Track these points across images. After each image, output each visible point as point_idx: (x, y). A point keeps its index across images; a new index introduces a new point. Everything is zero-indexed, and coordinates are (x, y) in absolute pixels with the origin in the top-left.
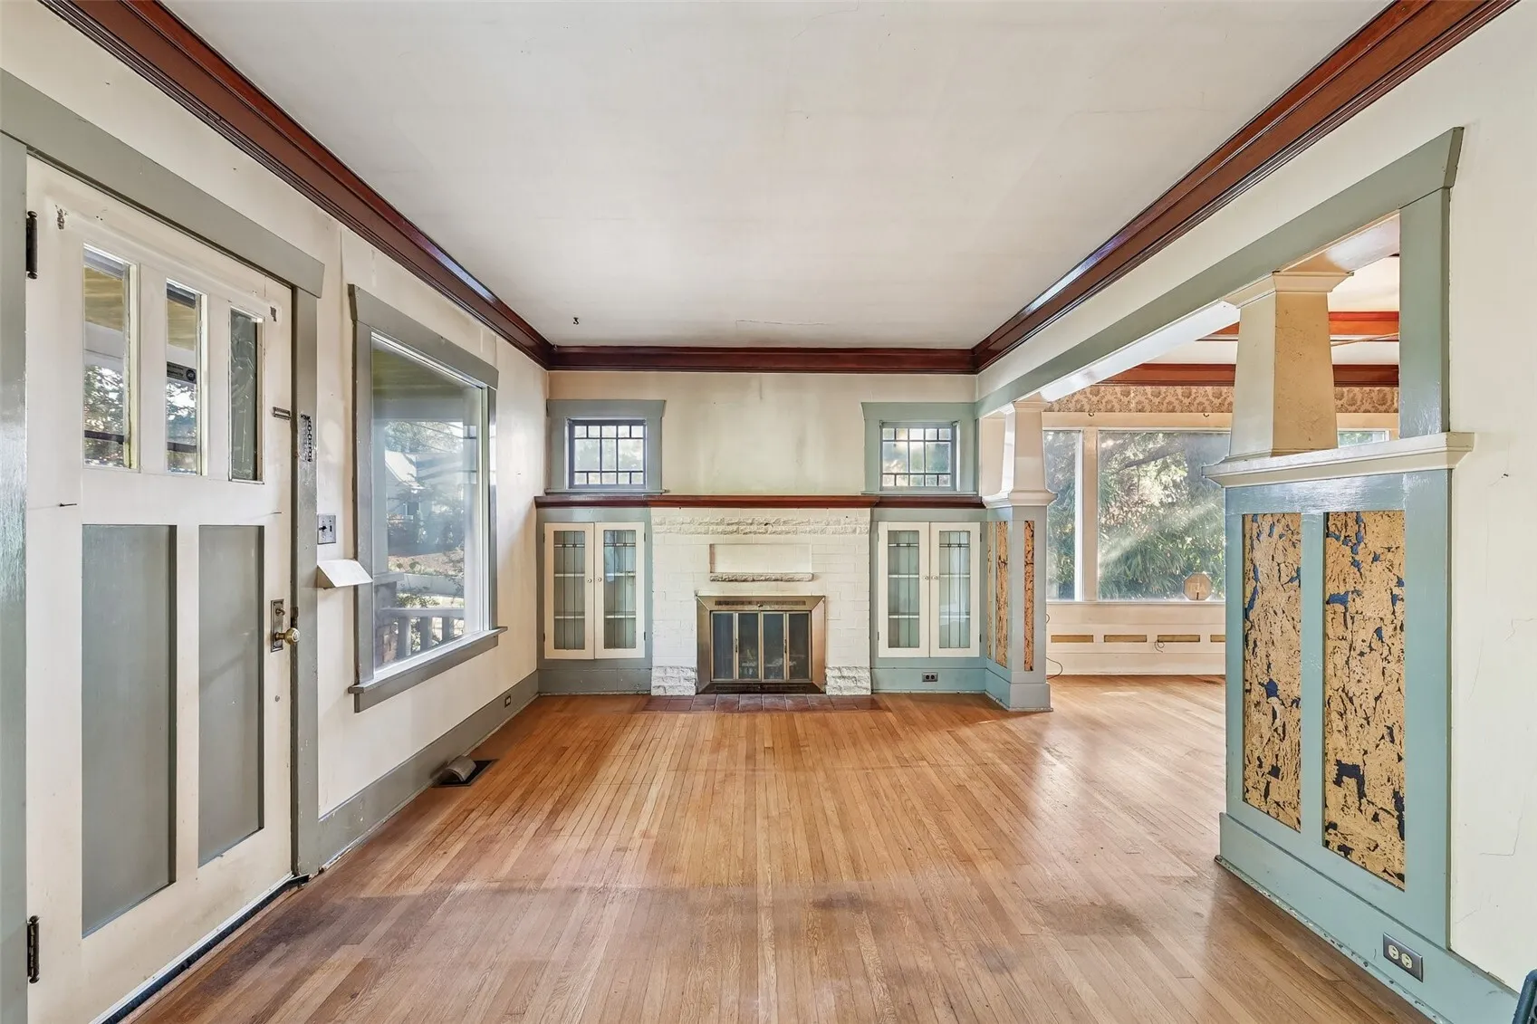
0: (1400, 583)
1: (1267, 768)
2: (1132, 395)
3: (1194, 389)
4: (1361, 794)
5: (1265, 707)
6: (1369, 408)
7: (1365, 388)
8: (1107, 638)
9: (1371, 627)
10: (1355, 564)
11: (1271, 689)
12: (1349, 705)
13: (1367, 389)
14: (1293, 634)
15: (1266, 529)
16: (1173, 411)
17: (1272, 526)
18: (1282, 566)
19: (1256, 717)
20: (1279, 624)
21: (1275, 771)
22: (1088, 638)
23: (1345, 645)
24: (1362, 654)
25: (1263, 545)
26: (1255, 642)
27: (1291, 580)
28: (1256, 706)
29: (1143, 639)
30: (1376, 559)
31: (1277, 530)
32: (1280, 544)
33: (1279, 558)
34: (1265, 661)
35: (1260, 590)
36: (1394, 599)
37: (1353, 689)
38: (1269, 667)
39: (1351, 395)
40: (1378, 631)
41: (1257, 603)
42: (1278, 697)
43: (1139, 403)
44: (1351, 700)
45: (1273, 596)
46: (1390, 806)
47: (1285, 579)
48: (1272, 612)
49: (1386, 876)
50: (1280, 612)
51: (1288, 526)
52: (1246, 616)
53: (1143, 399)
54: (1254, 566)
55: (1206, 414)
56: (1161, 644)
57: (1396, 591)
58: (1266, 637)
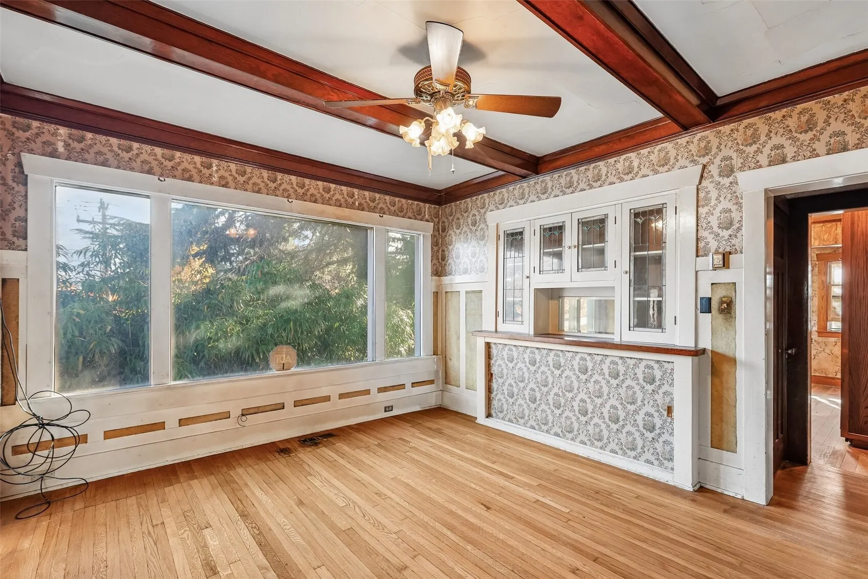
2: (215, 168)
3: (279, 176)
6: (411, 215)
7: (409, 201)
8: (182, 422)
13: (410, 201)
16: (259, 192)
22: (160, 426)
29: (226, 415)
39: (400, 204)
43: (221, 178)
53: (226, 174)
55: (290, 200)
56: (244, 418)
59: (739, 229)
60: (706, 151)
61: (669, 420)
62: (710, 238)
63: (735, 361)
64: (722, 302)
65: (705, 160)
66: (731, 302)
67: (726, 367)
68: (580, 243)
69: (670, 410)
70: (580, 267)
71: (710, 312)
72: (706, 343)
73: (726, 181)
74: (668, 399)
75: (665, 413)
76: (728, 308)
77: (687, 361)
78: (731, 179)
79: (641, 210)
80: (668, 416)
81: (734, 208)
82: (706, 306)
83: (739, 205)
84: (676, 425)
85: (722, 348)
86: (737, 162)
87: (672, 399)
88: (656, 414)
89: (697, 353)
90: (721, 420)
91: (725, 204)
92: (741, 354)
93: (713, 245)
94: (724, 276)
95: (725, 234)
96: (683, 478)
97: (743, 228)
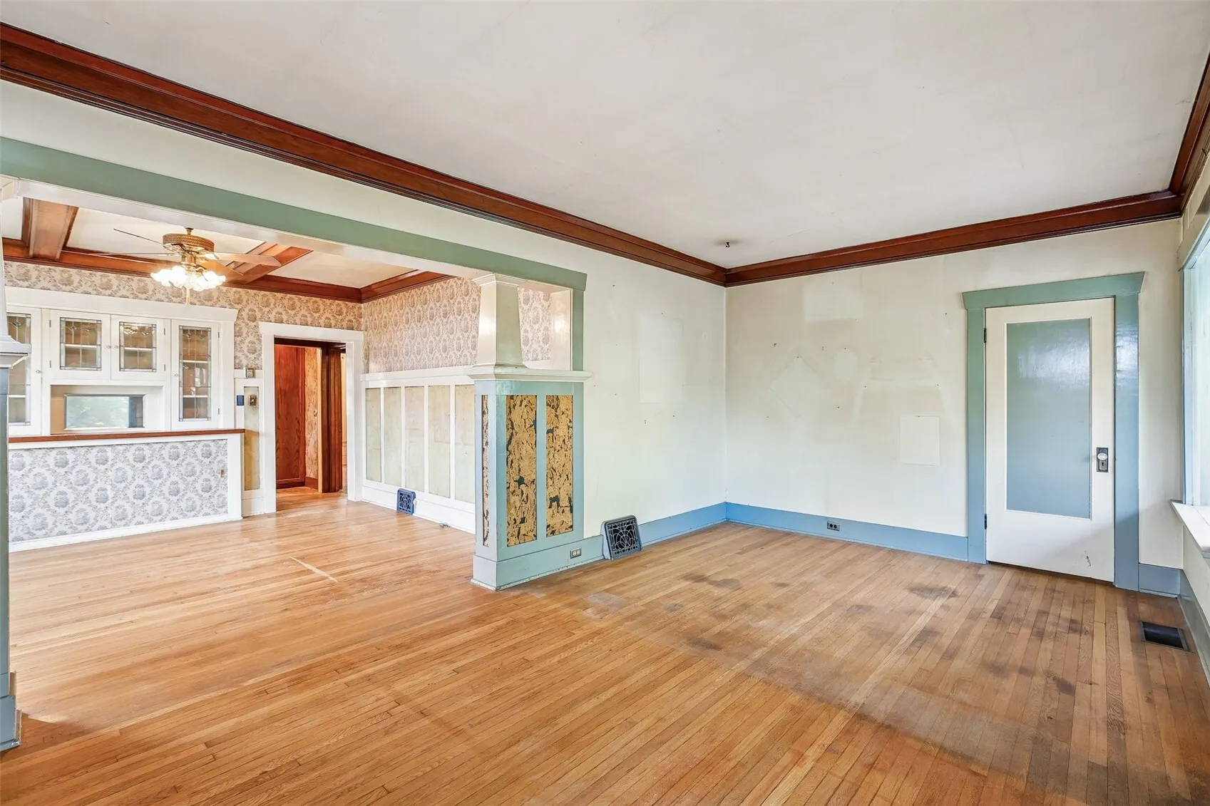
0: (570, 422)
1: (518, 522)
4: (558, 505)
5: (518, 492)
9: (562, 440)
10: (556, 416)
11: (521, 481)
12: (554, 472)
14: (531, 451)
15: (518, 403)
17: (521, 402)
18: (527, 420)
19: (513, 499)
20: (525, 448)
21: (523, 520)
23: (553, 449)
24: (558, 451)
25: (516, 411)
26: (512, 461)
27: (531, 426)
28: (512, 494)
30: (563, 413)
31: (525, 403)
32: (525, 410)
33: (525, 417)
34: (517, 469)
35: (514, 434)
36: (569, 427)
37: (555, 466)
38: (520, 470)
40: (564, 441)
41: (513, 441)
42: (525, 484)
44: (555, 470)
45: (522, 435)
46: (568, 504)
47: (528, 426)
48: (521, 443)
49: (567, 530)
50: (525, 442)
51: (529, 401)
52: (507, 450)
54: (512, 422)
57: (569, 424)
58: (518, 456)
59: (260, 355)
60: (239, 301)
61: (222, 479)
62: (243, 358)
63: (258, 433)
64: (251, 399)
65: (239, 307)
66: (256, 398)
67: (254, 439)
68: (122, 344)
69: (222, 471)
70: (122, 366)
71: (243, 404)
72: (241, 426)
73: (253, 324)
74: (221, 465)
75: (220, 476)
76: (254, 401)
77: (238, 437)
78: (255, 324)
79: (189, 329)
80: (222, 477)
81: (257, 342)
82: (240, 401)
83: (260, 340)
84: (229, 481)
85: (250, 427)
86: (258, 315)
87: (225, 465)
88: (212, 478)
89: (242, 431)
90: (251, 472)
91: (251, 338)
92: (262, 430)
93: (244, 362)
94: (252, 382)
95: (252, 356)
96: (234, 513)
97: (263, 355)
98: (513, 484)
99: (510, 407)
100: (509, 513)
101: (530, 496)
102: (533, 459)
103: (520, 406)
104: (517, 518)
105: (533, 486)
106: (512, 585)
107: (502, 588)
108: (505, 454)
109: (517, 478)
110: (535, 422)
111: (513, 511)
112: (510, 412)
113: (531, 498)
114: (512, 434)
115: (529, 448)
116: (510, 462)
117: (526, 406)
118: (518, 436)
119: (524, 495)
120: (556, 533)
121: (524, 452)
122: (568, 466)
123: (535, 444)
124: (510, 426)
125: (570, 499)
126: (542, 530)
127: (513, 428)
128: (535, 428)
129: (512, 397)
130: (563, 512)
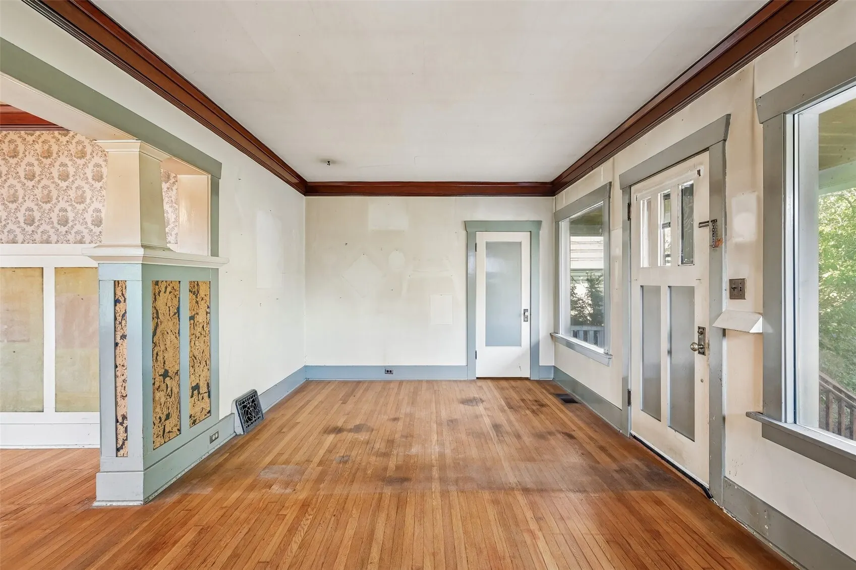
0: (208, 307)
1: (163, 419)
4: (199, 393)
5: (163, 386)
9: (201, 326)
10: (197, 302)
11: (165, 375)
12: (195, 360)
14: (175, 341)
15: (163, 290)
17: (166, 288)
18: (171, 308)
19: (158, 395)
20: (169, 338)
21: (168, 416)
23: (194, 336)
24: (199, 338)
25: (161, 298)
26: (157, 354)
27: (175, 314)
28: (157, 389)
30: (202, 299)
31: (169, 289)
32: (169, 297)
33: (169, 304)
34: (162, 361)
35: (159, 323)
36: (207, 313)
37: (196, 353)
38: (164, 363)
40: (203, 327)
41: (158, 331)
42: (169, 377)
44: (195, 358)
45: (167, 325)
46: (206, 390)
47: (172, 314)
48: (166, 332)
49: (206, 416)
50: (169, 332)
51: (173, 287)
52: (153, 341)
54: (157, 310)
57: (207, 310)
58: (163, 348)
98: (159, 379)
99: (155, 294)
100: (154, 411)
101: (174, 389)
102: (177, 349)
103: (165, 292)
104: (162, 416)
105: (177, 377)
106: (159, 492)
107: (151, 498)
108: (151, 345)
109: (162, 371)
110: (178, 309)
111: (158, 410)
112: (155, 299)
113: (175, 390)
114: (157, 323)
115: (173, 337)
116: (155, 355)
117: (170, 293)
118: (163, 326)
119: (169, 389)
120: (197, 421)
121: (168, 343)
122: (207, 353)
123: (179, 333)
124: (155, 315)
125: (208, 384)
126: (186, 421)
127: (158, 318)
128: (179, 316)
129: (157, 283)
130: (203, 398)
